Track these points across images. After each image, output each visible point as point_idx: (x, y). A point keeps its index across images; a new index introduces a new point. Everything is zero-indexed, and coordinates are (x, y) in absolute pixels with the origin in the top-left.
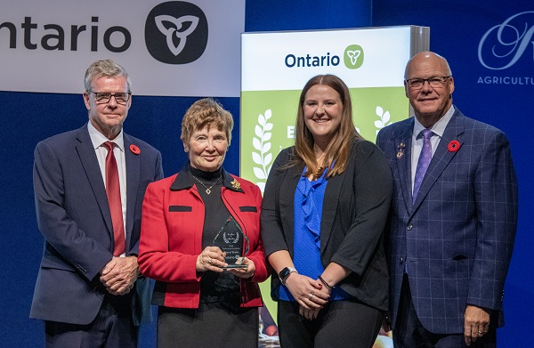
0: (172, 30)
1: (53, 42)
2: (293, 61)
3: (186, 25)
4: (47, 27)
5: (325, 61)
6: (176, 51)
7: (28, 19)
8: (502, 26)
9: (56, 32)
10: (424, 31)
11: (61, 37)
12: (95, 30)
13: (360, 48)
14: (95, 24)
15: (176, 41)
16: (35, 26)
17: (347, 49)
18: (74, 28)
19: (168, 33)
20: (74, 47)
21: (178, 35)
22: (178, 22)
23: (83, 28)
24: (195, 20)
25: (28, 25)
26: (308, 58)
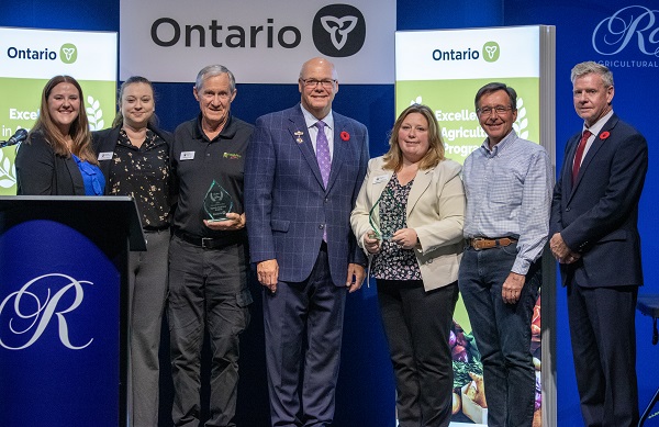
0: (335, 28)
1: (235, 41)
2: (439, 55)
3: (347, 24)
4: (230, 28)
5: (467, 55)
6: (339, 46)
7: (214, 22)
8: (612, 19)
9: (238, 33)
10: (551, 29)
11: (242, 37)
12: (270, 29)
13: (496, 45)
14: (270, 25)
15: (339, 38)
16: (220, 28)
17: (486, 45)
18: (253, 28)
19: (332, 31)
20: (253, 45)
21: (341, 32)
22: (341, 22)
23: (261, 28)
24: (354, 20)
25: (215, 27)
26: (452, 52)
